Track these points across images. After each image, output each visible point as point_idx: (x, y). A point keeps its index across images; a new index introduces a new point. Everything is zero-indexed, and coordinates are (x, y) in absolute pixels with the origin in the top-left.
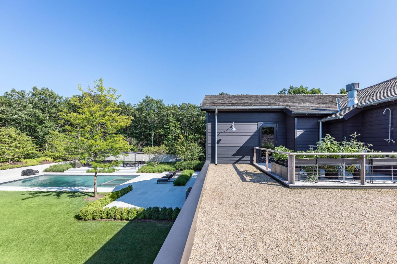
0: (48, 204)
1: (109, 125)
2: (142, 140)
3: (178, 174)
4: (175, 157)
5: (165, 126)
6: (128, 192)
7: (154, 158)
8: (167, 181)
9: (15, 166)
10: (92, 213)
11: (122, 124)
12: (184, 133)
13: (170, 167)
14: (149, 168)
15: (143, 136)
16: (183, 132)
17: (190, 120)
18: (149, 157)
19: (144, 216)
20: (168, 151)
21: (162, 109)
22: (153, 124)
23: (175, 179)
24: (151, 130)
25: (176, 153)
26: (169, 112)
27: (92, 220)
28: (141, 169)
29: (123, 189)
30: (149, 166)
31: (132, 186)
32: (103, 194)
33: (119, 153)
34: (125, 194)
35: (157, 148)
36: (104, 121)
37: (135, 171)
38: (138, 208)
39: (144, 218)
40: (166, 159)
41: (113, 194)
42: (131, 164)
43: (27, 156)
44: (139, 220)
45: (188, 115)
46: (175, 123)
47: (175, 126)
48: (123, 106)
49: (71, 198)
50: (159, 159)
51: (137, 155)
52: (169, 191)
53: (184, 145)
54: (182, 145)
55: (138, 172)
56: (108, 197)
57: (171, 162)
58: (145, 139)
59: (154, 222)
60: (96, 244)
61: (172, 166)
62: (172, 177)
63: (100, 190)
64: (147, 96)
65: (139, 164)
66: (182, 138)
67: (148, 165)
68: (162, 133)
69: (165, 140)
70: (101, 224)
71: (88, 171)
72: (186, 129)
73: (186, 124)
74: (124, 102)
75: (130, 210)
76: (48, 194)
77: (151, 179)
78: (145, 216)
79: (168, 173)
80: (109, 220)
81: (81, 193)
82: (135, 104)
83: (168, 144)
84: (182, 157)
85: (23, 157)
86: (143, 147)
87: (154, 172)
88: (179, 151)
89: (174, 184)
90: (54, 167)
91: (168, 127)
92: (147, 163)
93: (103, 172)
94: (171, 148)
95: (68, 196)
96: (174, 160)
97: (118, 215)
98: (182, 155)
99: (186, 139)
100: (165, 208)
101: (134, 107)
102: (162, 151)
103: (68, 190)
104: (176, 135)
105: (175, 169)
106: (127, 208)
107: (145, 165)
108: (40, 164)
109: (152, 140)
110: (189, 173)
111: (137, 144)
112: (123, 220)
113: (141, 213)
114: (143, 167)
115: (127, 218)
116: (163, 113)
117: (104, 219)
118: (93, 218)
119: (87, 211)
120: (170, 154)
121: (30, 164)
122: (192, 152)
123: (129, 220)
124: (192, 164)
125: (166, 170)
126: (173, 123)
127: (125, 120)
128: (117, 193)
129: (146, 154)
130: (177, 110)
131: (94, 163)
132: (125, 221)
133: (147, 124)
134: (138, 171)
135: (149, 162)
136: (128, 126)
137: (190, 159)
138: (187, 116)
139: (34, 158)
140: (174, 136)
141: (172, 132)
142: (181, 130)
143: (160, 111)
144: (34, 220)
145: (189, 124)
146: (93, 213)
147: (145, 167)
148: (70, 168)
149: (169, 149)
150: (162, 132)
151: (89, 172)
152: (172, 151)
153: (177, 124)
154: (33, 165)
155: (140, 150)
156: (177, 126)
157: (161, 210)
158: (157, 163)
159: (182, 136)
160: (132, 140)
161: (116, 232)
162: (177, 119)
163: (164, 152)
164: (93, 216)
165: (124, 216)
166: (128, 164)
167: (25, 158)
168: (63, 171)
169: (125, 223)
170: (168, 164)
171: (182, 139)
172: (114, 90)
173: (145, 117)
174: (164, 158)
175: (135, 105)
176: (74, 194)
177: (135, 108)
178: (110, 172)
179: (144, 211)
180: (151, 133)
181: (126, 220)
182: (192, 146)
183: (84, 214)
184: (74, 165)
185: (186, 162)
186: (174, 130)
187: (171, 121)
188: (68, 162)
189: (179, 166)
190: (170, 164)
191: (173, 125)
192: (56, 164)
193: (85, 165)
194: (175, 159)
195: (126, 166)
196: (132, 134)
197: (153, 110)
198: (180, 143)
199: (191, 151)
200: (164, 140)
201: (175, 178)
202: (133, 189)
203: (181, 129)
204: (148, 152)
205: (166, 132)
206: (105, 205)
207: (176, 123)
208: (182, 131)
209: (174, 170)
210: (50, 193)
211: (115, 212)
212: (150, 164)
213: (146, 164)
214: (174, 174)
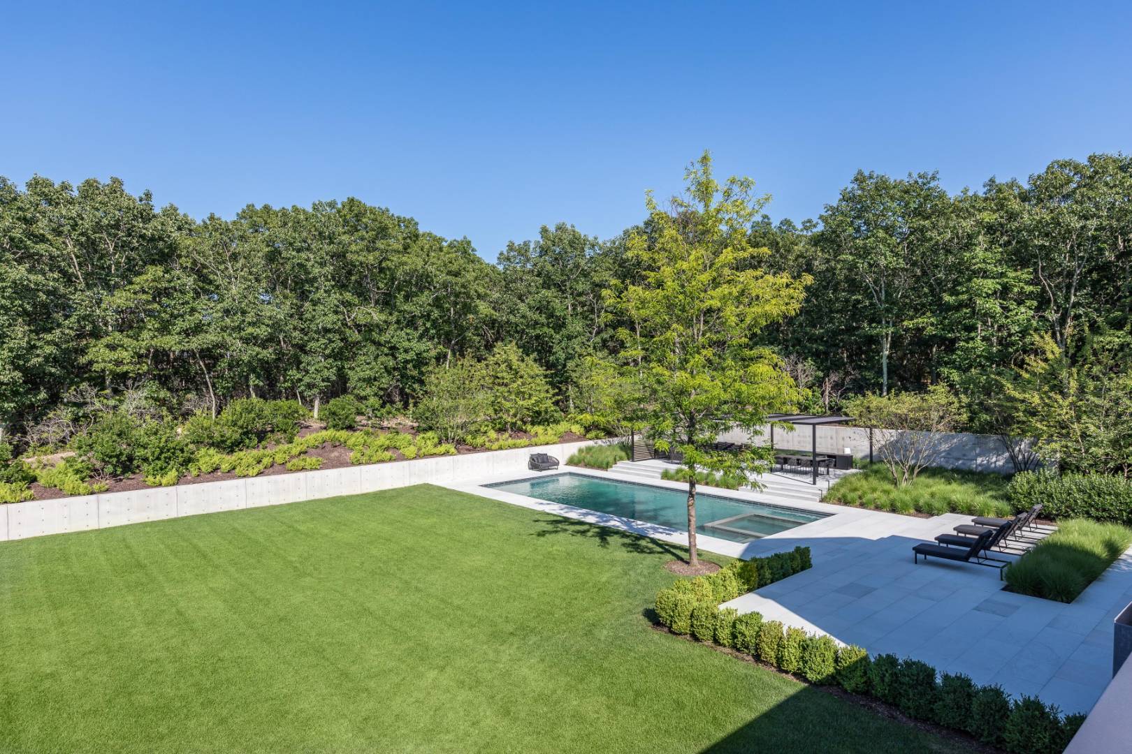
0: (584, 558)
1: (730, 313)
2: (837, 365)
3: (1024, 533)
4: (1007, 445)
5: (947, 298)
6: (795, 572)
7: (894, 446)
8: (966, 559)
9: (518, 441)
10: (689, 614)
11: (774, 308)
12: (1062, 322)
13: (978, 493)
14: (874, 490)
15: (843, 347)
16: (1052, 316)
17: (1101, 250)
18: (871, 443)
19: (865, 682)
20: (965, 417)
21: (927, 218)
22: (886, 292)
23: (1014, 560)
24: (879, 322)
25: (1009, 425)
26: (968, 225)
27: (688, 637)
28: (838, 490)
29: (776, 555)
30: (870, 479)
31: (807, 549)
32: (715, 562)
33: (760, 419)
34: (785, 576)
35: (907, 403)
36: (716, 303)
37: (814, 494)
38: (840, 645)
39: (866, 692)
40: (955, 454)
41: (746, 566)
42: (798, 464)
43: (539, 418)
44: (845, 691)
45: (1087, 219)
46: (1002, 275)
47: (1005, 291)
48: (765, 234)
49: (631, 552)
50: (918, 452)
51: (820, 426)
52: (977, 609)
53: (1060, 389)
54: (1046, 388)
55: (826, 497)
56: (730, 573)
57: (981, 473)
58: (852, 361)
59: (912, 725)
60: (707, 722)
61: (990, 493)
62: (995, 542)
63: (706, 543)
64: (860, 173)
65: (828, 466)
66: (1047, 348)
67: (866, 476)
68: (930, 331)
69: (946, 364)
70: (716, 662)
71: (666, 475)
72: (1073, 299)
73: (1070, 274)
74: (769, 219)
75: (808, 642)
76: (581, 529)
77: (886, 536)
78: (869, 683)
79: (967, 520)
80: (737, 653)
81: (654, 541)
82: (806, 220)
83: (962, 383)
84: (1052, 450)
85: (530, 419)
86: (844, 395)
87: (894, 509)
88: (1033, 420)
89: (1004, 583)
90: (587, 453)
91: (965, 297)
92: (864, 467)
93: (707, 484)
94: (981, 404)
95: (624, 545)
96: (999, 461)
97: (767, 649)
98: (1049, 442)
99: (1076, 354)
100: (965, 683)
101: (805, 233)
102: (935, 416)
103: (623, 528)
104: (1010, 335)
105: (1004, 505)
106: (796, 631)
107: (854, 475)
108: (561, 442)
109: (885, 361)
110: (1099, 539)
111: (820, 382)
112: (787, 672)
113: (853, 668)
114: (845, 479)
115: (799, 669)
116: (934, 234)
117: (725, 646)
118: (693, 631)
119: (676, 606)
120: (977, 432)
121: (542, 438)
122: (1115, 424)
123: (805, 680)
124: (1117, 495)
125: (953, 508)
126: (994, 278)
127: (784, 292)
128: (760, 565)
129: (860, 426)
130: (1015, 205)
131: (689, 450)
132: (790, 677)
133: (860, 297)
134: (825, 493)
135: (872, 462)
136: (793, 313)
137: (1106, 463)
138: (1078, 226)
139: (548, 425)
140: (994, 339)
141: (985, 323)
142: (1038, 309)
143: (922, 230)
144: (560, 593)
145: (1090, 272)
146: (692, 616)
147: (853, 479)
148: (621, 459)
149: (969, 406)
150: (932, 324)
151: (668, 479)
152: (985, 417)
153: (1019, 278)
154: (547, 444)
155: (831, 408)
156: (1016, 290)
157: (945, 685)
158: (912, 469)
159: (1048, 338)
160: (800, 366)
161: (764, 708)
162: (1017, 252)
163: (942, 417)
164: (692, 626)
165: (787, 658)
166: (786, 461)
167: (533, 423)
168: (605, 466)
169: (793, 687)
170: (963, 477)
171: (1050, 356)
172: (745, 185)
173: (852, 267)
174: (944, 447)
175: (808, 225)
176: (637, 542)
177: (810, 234)
178: (728, 488)
179: (864, 663)
180: (877, 335)
181: (795, 674)
182: (1120, 394)
183: (668, 611)
184: (630, 452)
185: (1078, 477)
186: (999, 310)
187: (982, 266)
188: (616, 440)
189: (1030, 494)
190: (976, 477)
191: (990, 285)
192: (591, 443)
193: (657, 454)
194: (1007, 454)
195: (782, 470)
196: (798, 342)
197: (886, 229)
198: (1034, 374)
199: (1112, 418)
200: (940, 363)
201: (1007, 551)
202: (812, 562)
203: (1043, 302)
204: (867, 421)
205: (951, 324)
206: (724, 601)
207: (1011, 274)
208: (1047, 314)
209: (1000, 513)
210: (586, 527)
211: (758, 632)
212: (876, 472)
213: (858, 470)
214: (1004, 531)
